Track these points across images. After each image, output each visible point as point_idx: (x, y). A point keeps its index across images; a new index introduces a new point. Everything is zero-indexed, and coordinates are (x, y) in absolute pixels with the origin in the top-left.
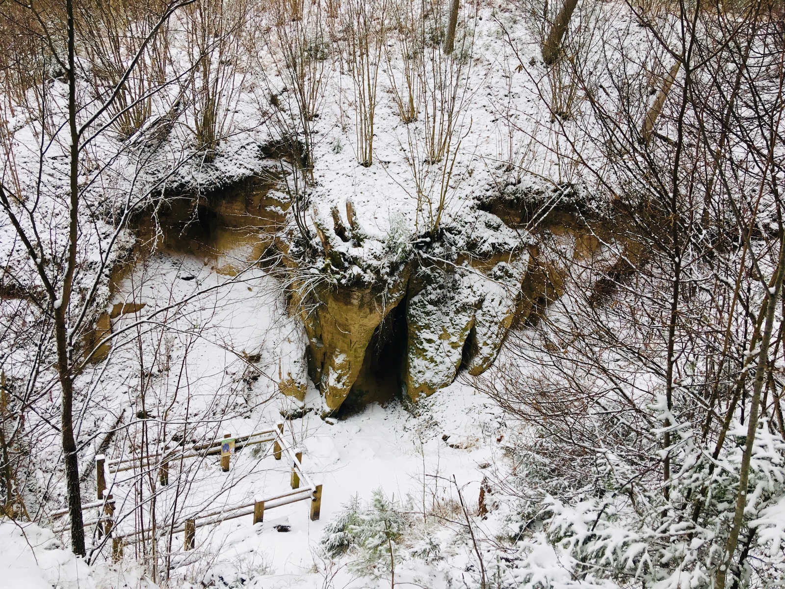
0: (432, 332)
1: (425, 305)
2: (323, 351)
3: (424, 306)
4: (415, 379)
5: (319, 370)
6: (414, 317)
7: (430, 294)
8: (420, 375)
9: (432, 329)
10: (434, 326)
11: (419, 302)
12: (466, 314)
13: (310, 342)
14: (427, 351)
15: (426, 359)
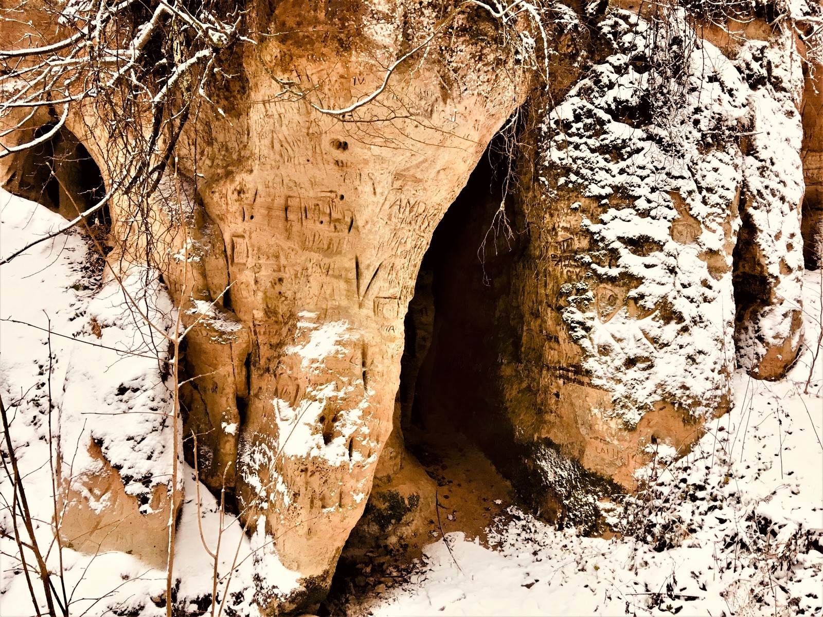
0: (644, 214)
1: (602, 123)
2: (241, 344)
3: (598, 128)
4: (620, 391)
5: (231, 428)
6: (567, 170)
7: (611, 86)
8: (633, 373)
9: (641, 204)
10: (644, 191)
11: (578, 118)
12: (726, 158)
13: (186, 320)
14: (640, 280)
15: (645, 312)
